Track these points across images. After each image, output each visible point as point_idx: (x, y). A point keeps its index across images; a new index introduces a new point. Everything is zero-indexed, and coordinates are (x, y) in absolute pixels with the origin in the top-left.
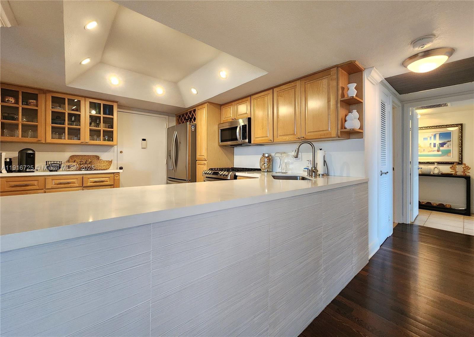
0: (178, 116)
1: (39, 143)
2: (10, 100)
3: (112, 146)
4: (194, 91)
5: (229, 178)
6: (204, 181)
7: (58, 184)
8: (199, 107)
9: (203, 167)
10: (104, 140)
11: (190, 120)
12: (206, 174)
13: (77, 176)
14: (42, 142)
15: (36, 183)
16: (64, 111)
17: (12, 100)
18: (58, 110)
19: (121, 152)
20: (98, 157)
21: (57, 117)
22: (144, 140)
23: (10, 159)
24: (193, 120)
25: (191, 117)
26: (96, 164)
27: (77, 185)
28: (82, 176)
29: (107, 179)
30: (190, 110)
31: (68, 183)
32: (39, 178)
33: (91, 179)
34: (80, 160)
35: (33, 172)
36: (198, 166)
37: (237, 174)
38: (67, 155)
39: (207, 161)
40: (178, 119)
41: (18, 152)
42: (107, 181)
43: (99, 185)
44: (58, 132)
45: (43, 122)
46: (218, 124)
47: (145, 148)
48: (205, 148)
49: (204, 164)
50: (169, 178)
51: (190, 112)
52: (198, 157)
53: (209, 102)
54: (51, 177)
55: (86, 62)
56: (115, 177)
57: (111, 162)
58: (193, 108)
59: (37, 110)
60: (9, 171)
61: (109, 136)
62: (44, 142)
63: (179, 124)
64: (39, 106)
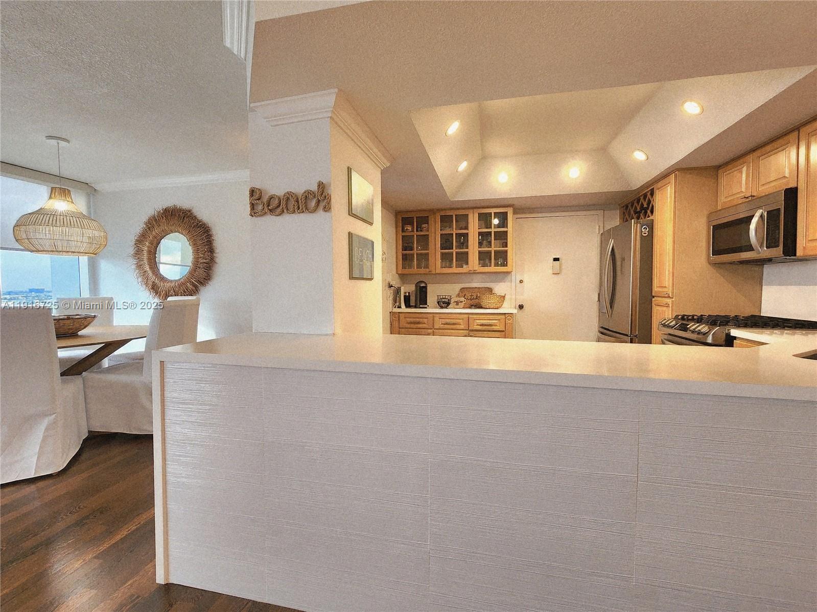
0: (623, 207)
1: (430, 274)
2: (408, 228)
3: (508, 273)
4: (640, 156)
5: (710, 340)
6: (663, 343)
7: (444, 324)
8: (660, 184)
9: (665, 310)
10: (496, 265)
11: (644, 212)
12: (664, 325)
13: (463, 316)
14: (432, 272)
15: (425, 320)
16: (452, 232)
17: (410, 228)
18: (447, 231)
19: (521, 282)
20: (491, 289)
21: (446, 242)
22: (556, 259)
23: (409, 293)
24: (649, 212)
25: (645, 206)
26: (486, 300)
27: (462, 327)
28: (467, 316)
29: (497, 321)
30: (644, 192)
31: (454, 324)
32: (428, 315)
33: (478, 321)
34: (470, 294)
35: (426, 308)
36: (655, 309)
37: (734, 332)
38: (457, 287)
39: (674, 299)
40: (624, 213)
41: (414, 285)
42: (496, 326)
43: (487, 331)
44: (447, 258)
45: (433, 247)
46: (706, 213)
47: (558, 274)
48: (669, 271)
49: (667, 306)
50: (602, 327)
51: (645, 196)
52: (655, 289)
53: (678, 170)
54: (437, 315)
55: (463, 166)
56: (507, 320)
57: (504, 297)
58: (648, 187)
59: (428, 235)
60: (408, 305)
61: (502, 257)
62: (434, 273)
63: (626, 221)
64: (430, 231)
